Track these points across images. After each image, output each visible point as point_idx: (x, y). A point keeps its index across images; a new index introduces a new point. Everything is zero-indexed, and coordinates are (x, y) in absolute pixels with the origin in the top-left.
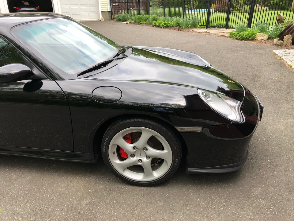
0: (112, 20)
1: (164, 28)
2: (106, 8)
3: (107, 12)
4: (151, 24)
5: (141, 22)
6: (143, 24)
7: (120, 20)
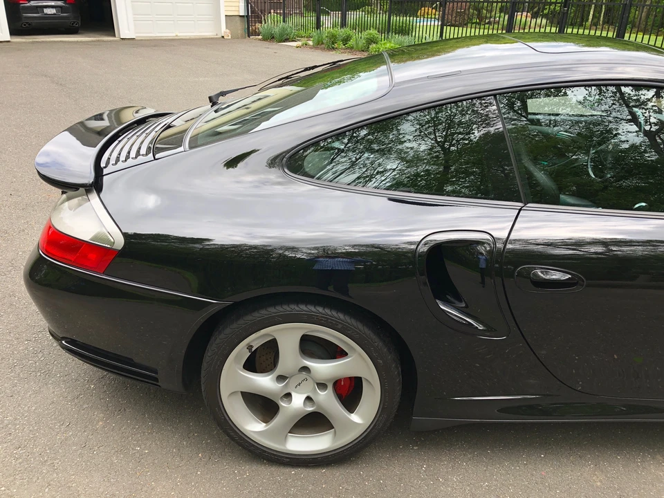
0: (249, 36)
2: (237, 9)
3: (238, 18)
4: (363, 51)
5: (336, 45)
6: (342, 51)
7: (273, 38)
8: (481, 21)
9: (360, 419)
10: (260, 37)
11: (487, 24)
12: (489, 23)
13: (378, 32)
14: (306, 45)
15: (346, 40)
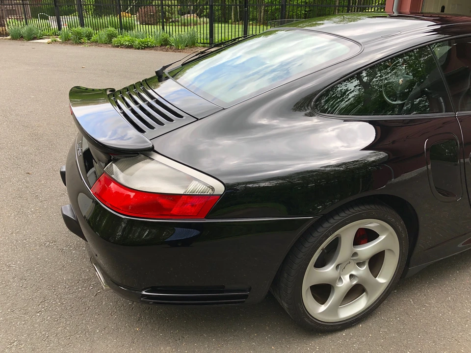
1: (142, 49)
4: (106, 44)
5: (82, 41)
6: (89, 44)
7: (22, 37)
8: (167, 20)
9: (383, 280)
10: (9, 37)
11: (171, 22)
12: (172, 22)
13: (116, 29)
14: (55, 41)
15: (89, 36)
